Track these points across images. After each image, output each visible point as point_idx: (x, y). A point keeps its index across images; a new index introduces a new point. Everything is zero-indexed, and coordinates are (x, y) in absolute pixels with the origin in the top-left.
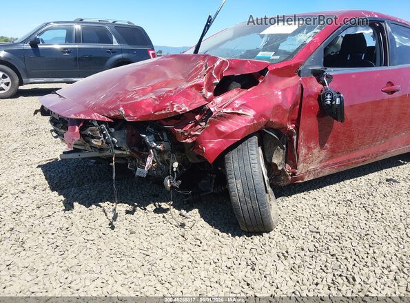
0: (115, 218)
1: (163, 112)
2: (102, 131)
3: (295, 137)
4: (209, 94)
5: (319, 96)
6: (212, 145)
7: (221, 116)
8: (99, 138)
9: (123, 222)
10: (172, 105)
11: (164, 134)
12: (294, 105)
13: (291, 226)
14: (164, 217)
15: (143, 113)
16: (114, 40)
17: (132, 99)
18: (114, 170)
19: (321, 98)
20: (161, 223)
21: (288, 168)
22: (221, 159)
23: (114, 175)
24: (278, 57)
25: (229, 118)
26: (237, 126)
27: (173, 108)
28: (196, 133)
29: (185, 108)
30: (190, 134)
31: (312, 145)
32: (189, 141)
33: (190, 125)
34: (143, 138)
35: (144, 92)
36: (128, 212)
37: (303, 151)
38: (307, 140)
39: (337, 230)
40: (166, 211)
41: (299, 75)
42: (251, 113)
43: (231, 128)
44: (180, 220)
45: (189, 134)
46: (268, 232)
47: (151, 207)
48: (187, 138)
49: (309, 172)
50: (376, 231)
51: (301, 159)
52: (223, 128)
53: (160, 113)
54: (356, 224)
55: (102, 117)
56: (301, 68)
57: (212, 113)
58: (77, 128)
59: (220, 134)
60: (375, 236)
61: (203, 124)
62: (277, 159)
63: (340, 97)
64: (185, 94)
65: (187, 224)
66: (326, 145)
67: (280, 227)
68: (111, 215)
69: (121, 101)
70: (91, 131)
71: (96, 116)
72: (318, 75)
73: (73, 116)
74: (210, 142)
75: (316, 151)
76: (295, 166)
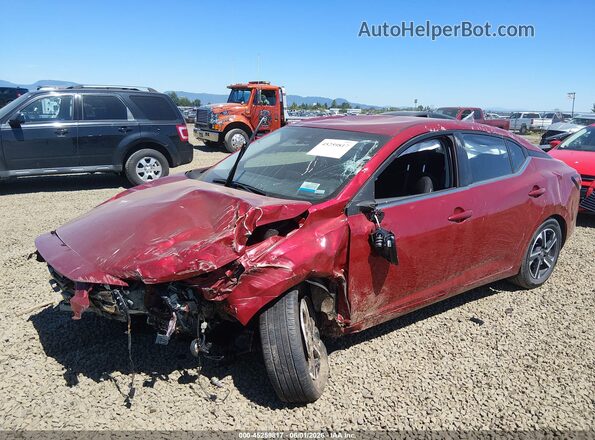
0: (131, 394)
1: (187, 271)
2: (115, 297)
3: (345, 284)
4: (240, 248)
5: (370, 236)
6: (245, 304)
7: (255, 271)
8: (112, 304)
9: (142, 397)
10: (197, 264)
11: (190, 292)
12: (341, 251)
13: (342, 392)
14: (191, 387)
15: (163, 273)
16: (129, 113)
17: (151, 256)
18: (130, 339)
19: (371, 238)
20: (188, 397)
21: (339, 319)
22: (255, 322)
23: (130, 344)
24: (323, 192)
25: (264, 272)
26: (274, 281)
27: (198, 266)
28: (228, 290)
29: (213, 265)
30: (220, 292)
31: (366, 290)
32: (219, 298)
33: (220, 282)
34: (164, 299)
35: (165, 246)
36: (146, 384)
37: (355, 298)
38: (360, 285)
39: (395, 394)
40: (193, 379)
41: (346, 214)
42: (289, 266)
43: (267, 285)
44: (211, 391)
45: (217, 291)
46: (312, 402)
47: (175, 375)
48: (217, 295)
49: (367, 320)
50: (439, 392)
51: (354, 307)
52: (257, 284)
53: (183, 273)
54: (417, 385)
55: (115, 280)
56: (348, 206)
57: (243, 269)
58: (86, 293)
59: (254, 291)
60: (435, 400)
61: (235, 280)
62: (327, 308)
63: (391, 239)
64: (212, 250)
65: (219, 396)
66: (384, 287)
67: (327, 394)
68: (126, 390)
69: (138, 259)
70: (102, 296)
71: (108, 279)
72: (368, 212)
73: (81, 280)
74: (243, 302)
75: (372, 297)
76: (348, 317)
